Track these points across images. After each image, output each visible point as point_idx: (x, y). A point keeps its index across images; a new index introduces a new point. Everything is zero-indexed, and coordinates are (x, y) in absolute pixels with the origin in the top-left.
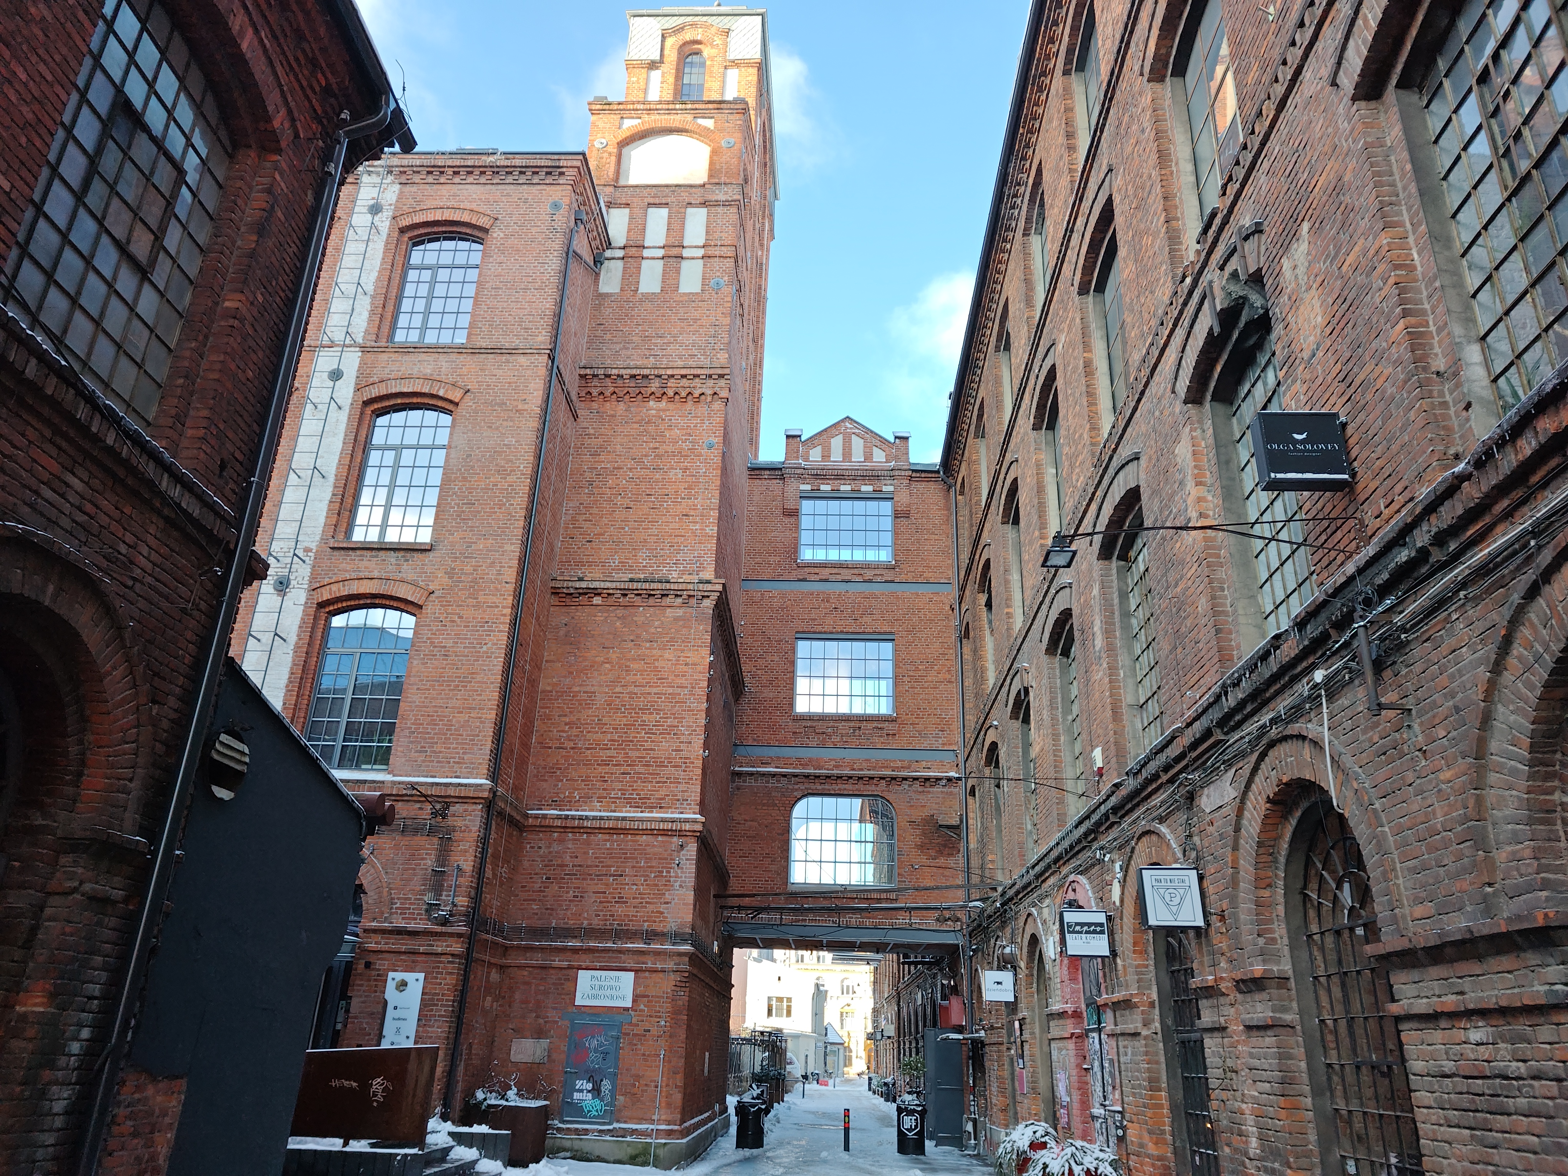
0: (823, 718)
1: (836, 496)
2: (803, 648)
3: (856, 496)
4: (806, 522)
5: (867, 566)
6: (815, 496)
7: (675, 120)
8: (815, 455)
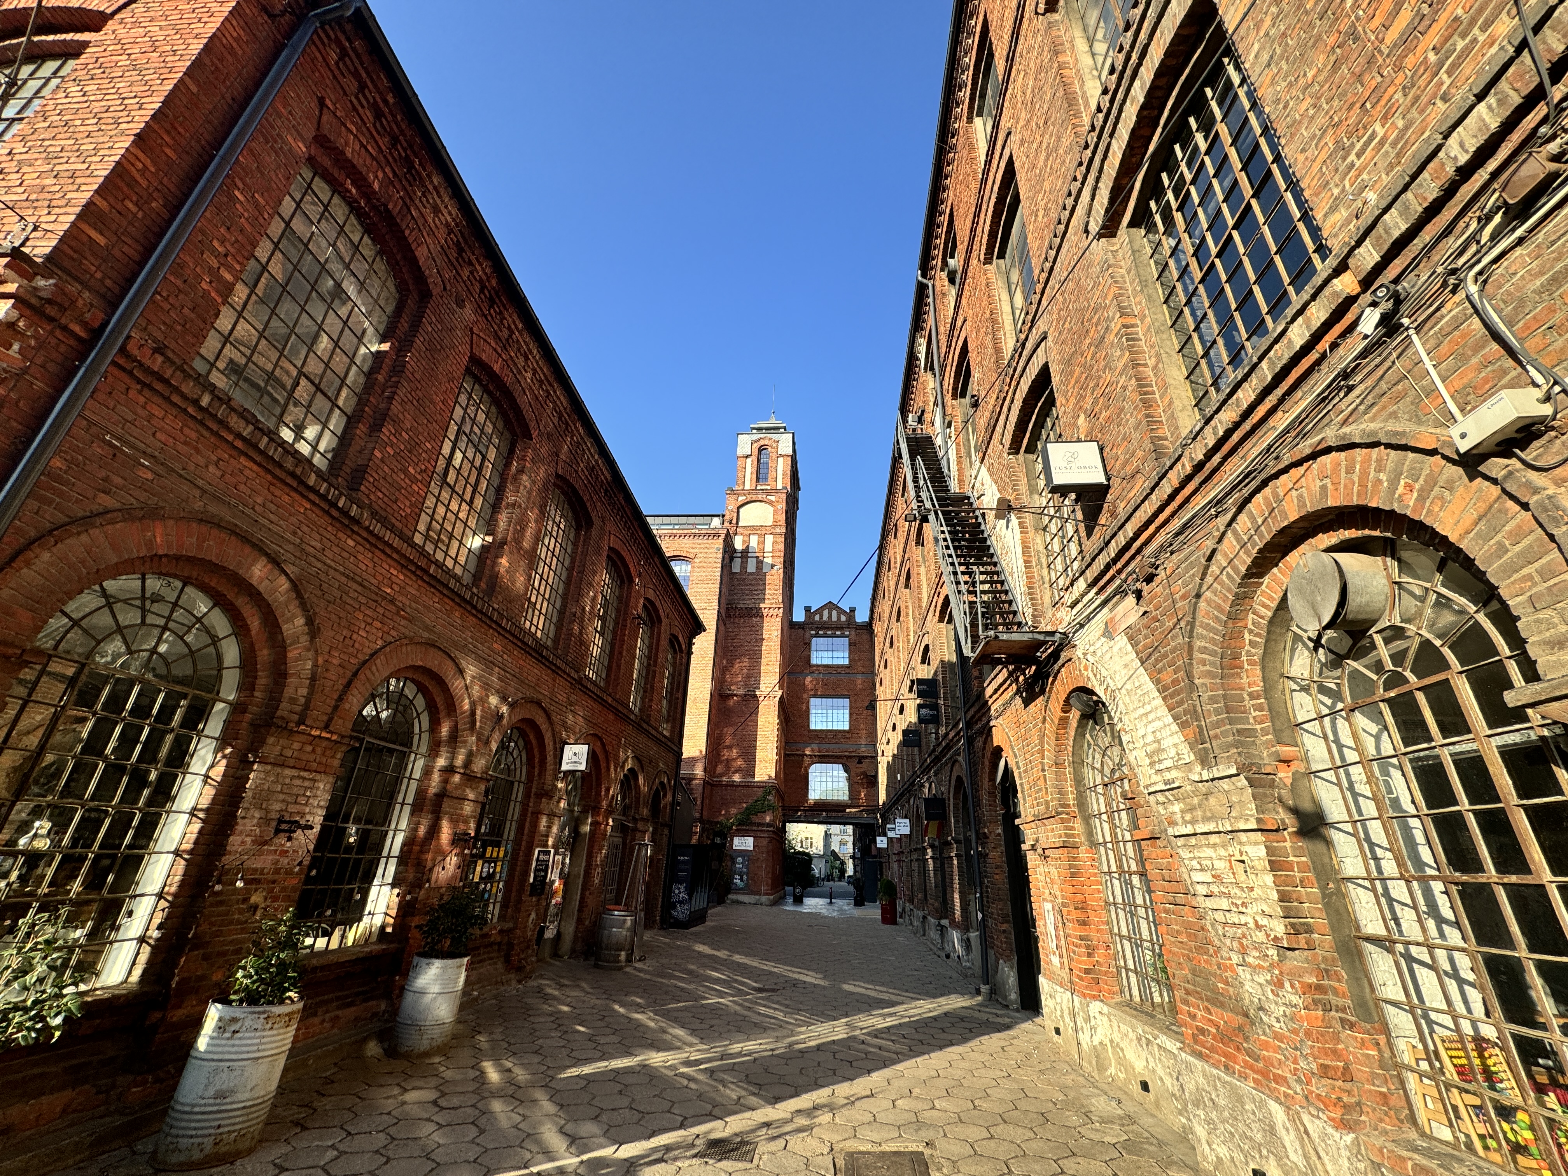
0: (821, 731)
1: (825, 636)
2: (813, 701)
3: (833, 636)
4: (813, 647)
5: (839, 666)
6: (817, 635)
7: (760, 497)
8: (817, 618)
